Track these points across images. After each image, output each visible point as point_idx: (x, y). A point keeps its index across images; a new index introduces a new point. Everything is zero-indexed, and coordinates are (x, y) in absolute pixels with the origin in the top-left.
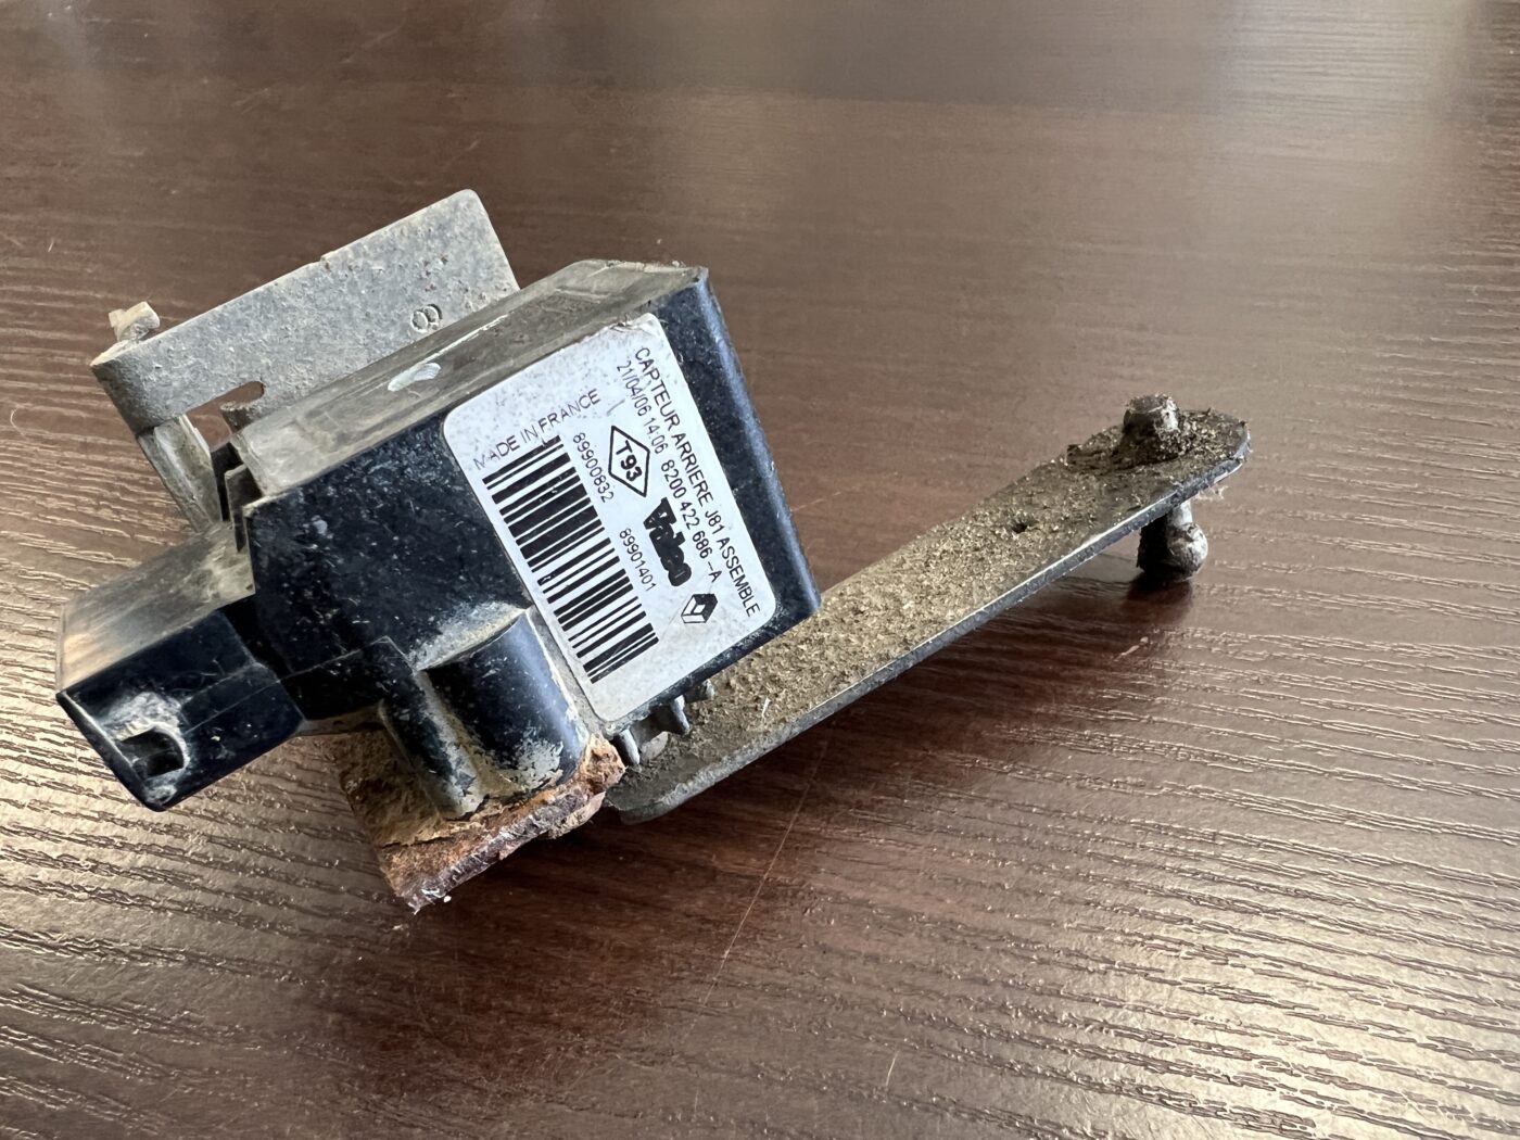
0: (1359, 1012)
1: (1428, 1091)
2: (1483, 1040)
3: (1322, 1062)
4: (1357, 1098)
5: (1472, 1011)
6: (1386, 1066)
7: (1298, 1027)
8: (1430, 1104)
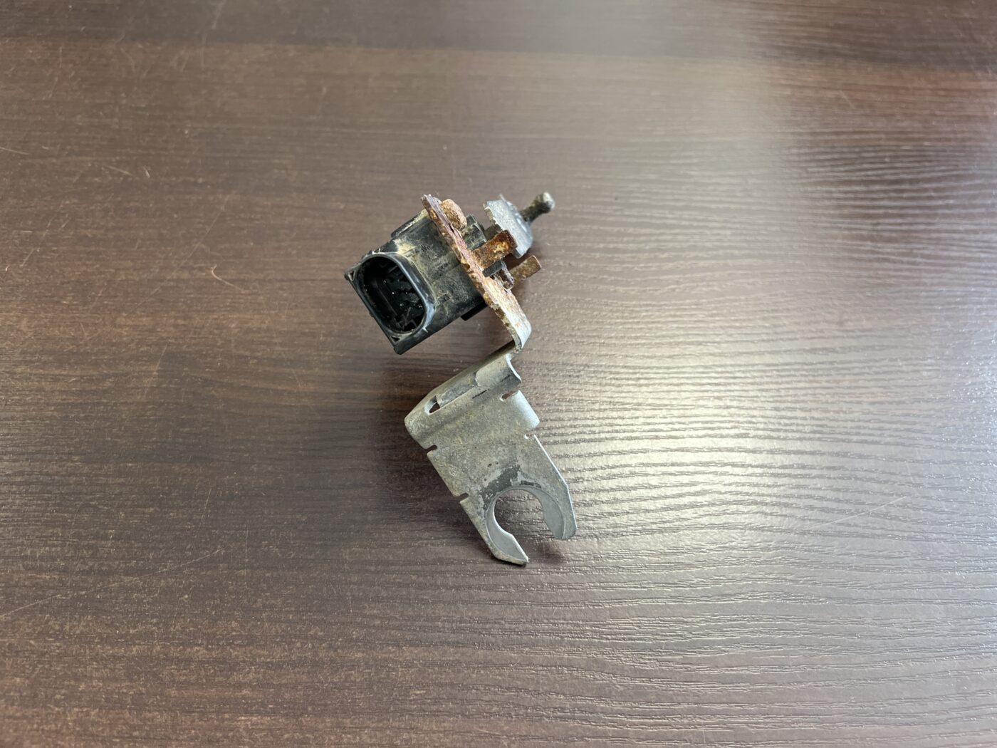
0: (755, 405)
1: (772, 420)
2: (783, 405)
3: (749, 419)
4: (759, 426)
5: (779, 399)
6: (763, 417)
7: (743, 412)
8: (773, 423)
